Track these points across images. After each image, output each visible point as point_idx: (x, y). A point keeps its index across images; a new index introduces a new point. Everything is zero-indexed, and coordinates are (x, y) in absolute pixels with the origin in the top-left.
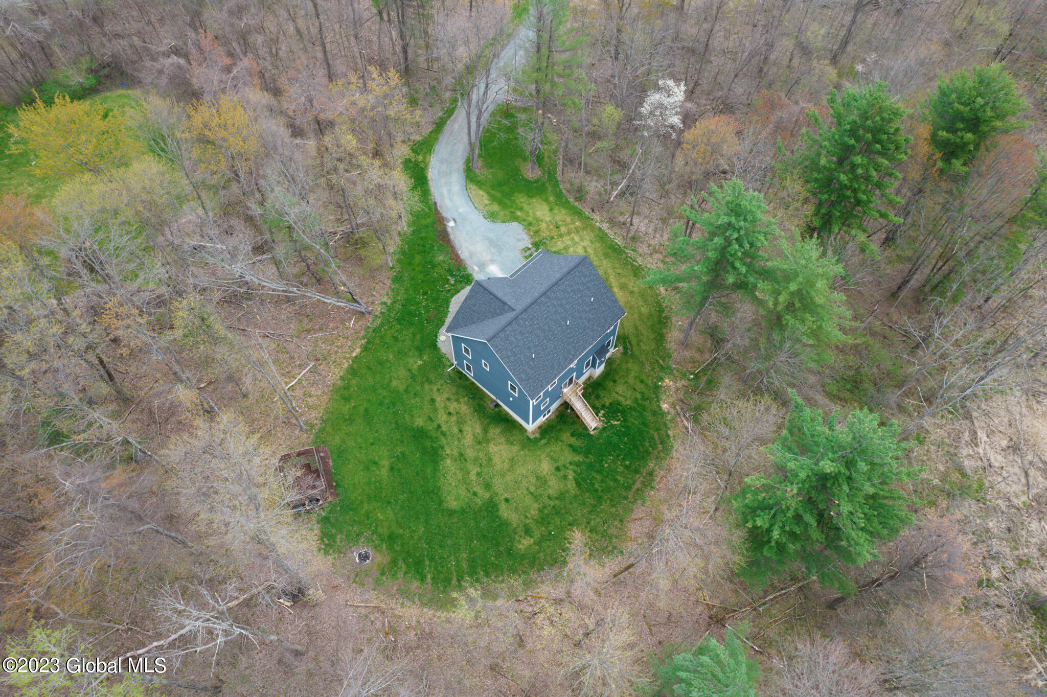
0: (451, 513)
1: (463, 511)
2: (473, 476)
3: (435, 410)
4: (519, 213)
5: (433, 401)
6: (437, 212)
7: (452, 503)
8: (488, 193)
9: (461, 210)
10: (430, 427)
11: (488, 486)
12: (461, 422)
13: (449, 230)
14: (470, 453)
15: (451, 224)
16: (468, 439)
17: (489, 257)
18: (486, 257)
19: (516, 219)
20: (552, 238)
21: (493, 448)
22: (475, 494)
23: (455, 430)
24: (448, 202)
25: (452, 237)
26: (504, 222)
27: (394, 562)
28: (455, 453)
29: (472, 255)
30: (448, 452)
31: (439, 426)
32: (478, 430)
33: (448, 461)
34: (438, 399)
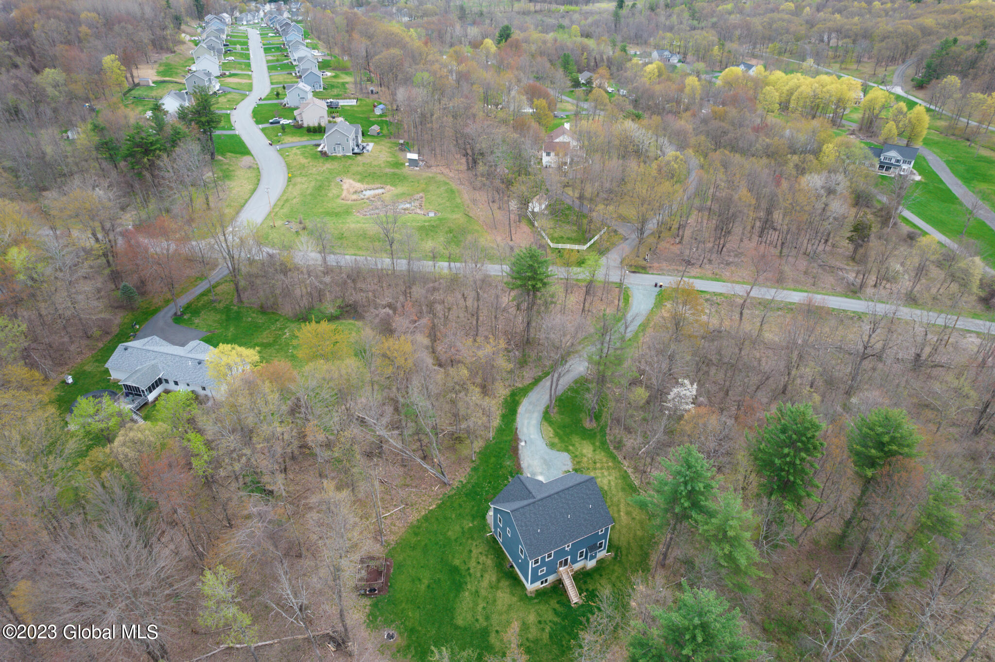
0: (457, 627)
1: (465, 629)
2: (480, 608)
3: (470, 558)
4: (571, 448)
5: (471, 551)
6: (516, 433)
7: (460, 622)
8: (554, 430)
9: (532, 437)
10: (463, 568)
11: (487, 618)
12: (484, 570)
13: (520, 447)
14: (483, 593)
15: (523, 444)
16: (485, 583)
17: (540, 471)
18: (539, 470)
19: (568, 451)
20: (588, 469)
21: (499, 594)
22: (477, 620)
23: (479, 575)
24: (525, 430)
25: (520, 452)
26: (558, 451)
27: (408, 647)
28: (473, 589)
29: (529, 466)
30: (469, 587)
31: (469, 569)
32: (494, 579)
33: (467, 593)
34: (474, 551)
